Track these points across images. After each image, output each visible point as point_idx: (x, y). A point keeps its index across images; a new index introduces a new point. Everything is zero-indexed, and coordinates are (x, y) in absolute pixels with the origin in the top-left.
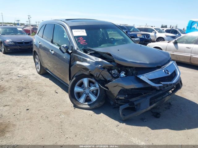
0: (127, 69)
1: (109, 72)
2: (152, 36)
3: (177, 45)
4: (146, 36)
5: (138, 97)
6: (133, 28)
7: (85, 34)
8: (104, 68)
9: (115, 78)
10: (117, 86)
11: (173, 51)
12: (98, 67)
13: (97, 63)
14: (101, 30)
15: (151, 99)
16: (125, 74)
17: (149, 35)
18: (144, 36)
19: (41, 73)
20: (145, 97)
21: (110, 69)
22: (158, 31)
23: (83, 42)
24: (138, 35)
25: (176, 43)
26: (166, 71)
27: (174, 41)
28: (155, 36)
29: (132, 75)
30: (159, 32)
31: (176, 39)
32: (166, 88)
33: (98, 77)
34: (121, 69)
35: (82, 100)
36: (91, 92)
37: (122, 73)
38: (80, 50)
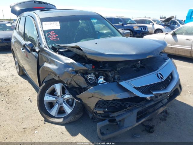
0: (106, 72)
1: (84, 77)
2: (150, 28)
3: (176, 37)
4: (143, 28)
5: (121, 111)
6: (130, 20)
7: (58, 27)
8: (76, 72)
9: (91, 85)
10: (92, 96)
11: (172, 44)
12: (68, 71)
13: (67, 65)
14: (80, 21)
15: (138, 113)
16: (104, 79)
17: (146, 26)
18: (141, 28)
19: (21, 74)
20: (131, 110)
21: (84, 73)
22: (156, 22)
23: (54, 37)
24: (134, 27)
25: (174, 35)
26: (160, 76)
27: (172, 32)
28: (154, 28)
29: (114, 82)
30: (157, 24)
31: (175, 30)
32: (159, 98)
33: (70, 84)
34: (99, 73)
35: (54, 112)
36: (65, 102)
37: (100, 78)
38: (49, 48)
